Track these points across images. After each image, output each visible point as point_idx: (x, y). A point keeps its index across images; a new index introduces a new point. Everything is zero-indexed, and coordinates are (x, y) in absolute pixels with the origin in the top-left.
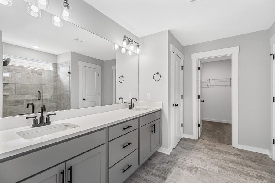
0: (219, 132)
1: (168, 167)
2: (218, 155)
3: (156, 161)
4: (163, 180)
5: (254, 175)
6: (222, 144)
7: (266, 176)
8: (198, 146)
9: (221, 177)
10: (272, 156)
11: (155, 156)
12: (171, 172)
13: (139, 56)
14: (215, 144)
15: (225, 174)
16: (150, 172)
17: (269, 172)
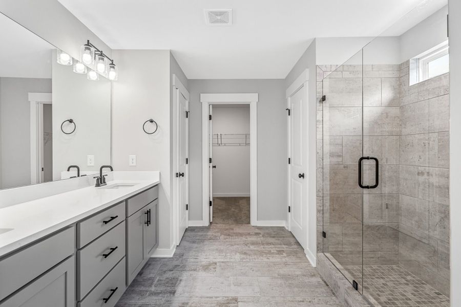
0: (234, 210)
1: (174, 275)
2: (238, 240)
3: (151, 273)
4: (172, 295)
5: (275, 252)
6: (240, 225)
7: (285, 249)
8: (211, 234)
9: (244, 265)
10: (288, 227)
11: (148, 267)
12: (181, 280)
13: (111, 83)
14: (232, 226)
15: (247, 260)
16: (147, 291)
17: (287, 245)
